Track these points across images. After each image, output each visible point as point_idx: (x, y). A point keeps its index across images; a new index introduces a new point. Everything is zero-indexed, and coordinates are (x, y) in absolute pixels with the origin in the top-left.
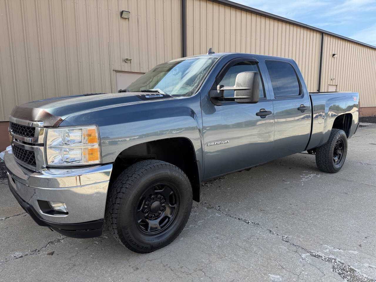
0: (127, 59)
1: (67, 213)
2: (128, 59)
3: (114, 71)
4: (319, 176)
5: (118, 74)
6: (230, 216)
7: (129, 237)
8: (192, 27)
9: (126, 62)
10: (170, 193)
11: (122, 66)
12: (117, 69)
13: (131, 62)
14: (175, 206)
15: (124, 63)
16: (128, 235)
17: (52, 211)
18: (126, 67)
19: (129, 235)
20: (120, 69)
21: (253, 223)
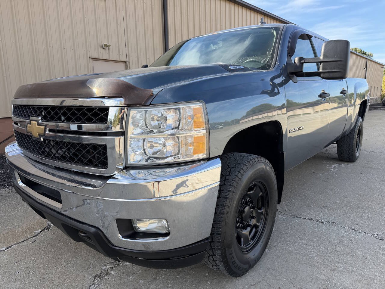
0: (105, 45)
1: (167, 234)
2: (107, 45)
3: (91, 59)
4: (343, 166)
5: (95, 62)
6: (297, 217)
7: (233, 258)
8: (173, 13)
9: (104, 48)
10: (259, 194)
11: (100, 53)
12: (93, 56)
13: (109, 49)
14: (263, 210)
15: (102, 49)
16: (231, 256)
17: (135, 234)
18: (104, 54)
19: (233, 256)
20: (97, 57)
21: (327, 222)
